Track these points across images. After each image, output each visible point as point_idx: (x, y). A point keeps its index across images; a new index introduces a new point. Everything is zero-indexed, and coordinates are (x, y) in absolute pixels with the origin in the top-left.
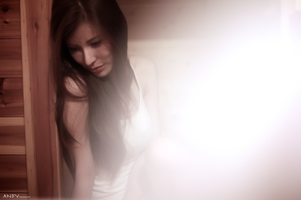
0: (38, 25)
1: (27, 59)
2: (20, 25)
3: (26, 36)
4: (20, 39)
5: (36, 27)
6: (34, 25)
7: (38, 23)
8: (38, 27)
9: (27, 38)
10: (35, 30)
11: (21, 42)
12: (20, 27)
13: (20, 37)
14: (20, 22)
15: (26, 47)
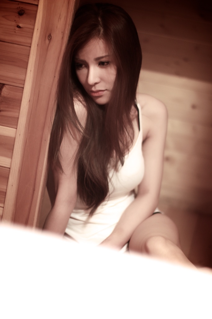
0: (51, 37)
1: (32, 70)
2: (33, 33)
3: (36, 45)
4: (30, 47)
5: (49, 38)
6: (48, 36)
7: (52, 35)
8: (51, 38)
9: (37, 48)
10: (47, 41)
11: (30, 50)
12: (32, 35)
13: (30, 45)
14: (33, 29)
15: (35, 57)
